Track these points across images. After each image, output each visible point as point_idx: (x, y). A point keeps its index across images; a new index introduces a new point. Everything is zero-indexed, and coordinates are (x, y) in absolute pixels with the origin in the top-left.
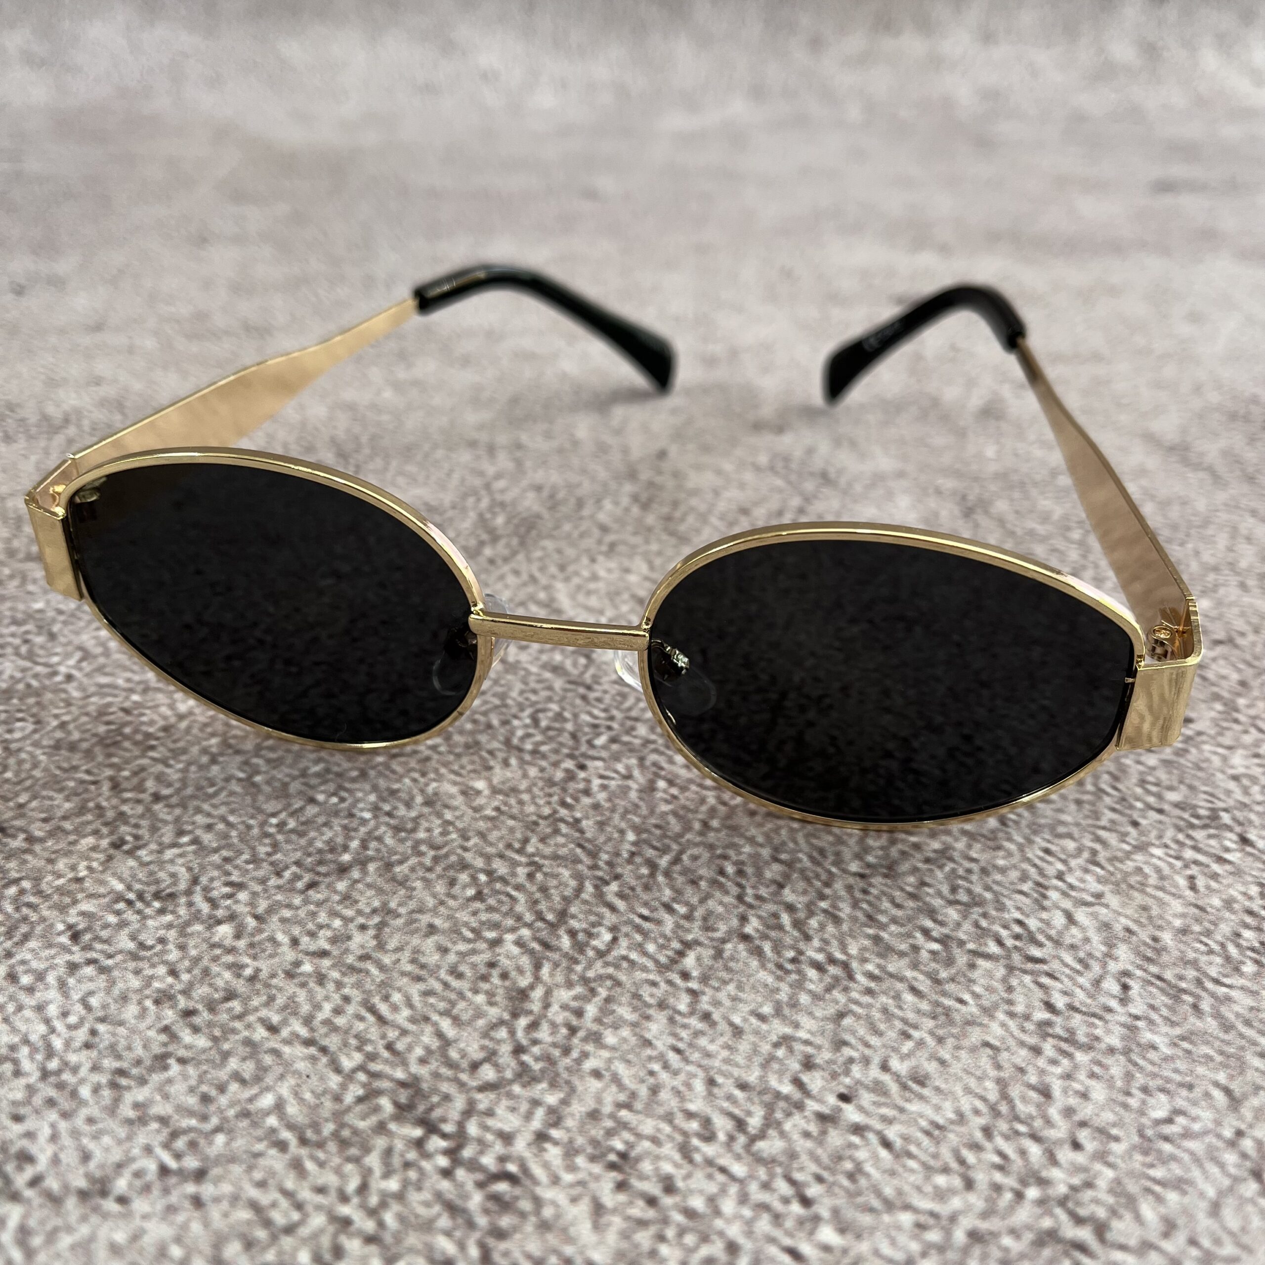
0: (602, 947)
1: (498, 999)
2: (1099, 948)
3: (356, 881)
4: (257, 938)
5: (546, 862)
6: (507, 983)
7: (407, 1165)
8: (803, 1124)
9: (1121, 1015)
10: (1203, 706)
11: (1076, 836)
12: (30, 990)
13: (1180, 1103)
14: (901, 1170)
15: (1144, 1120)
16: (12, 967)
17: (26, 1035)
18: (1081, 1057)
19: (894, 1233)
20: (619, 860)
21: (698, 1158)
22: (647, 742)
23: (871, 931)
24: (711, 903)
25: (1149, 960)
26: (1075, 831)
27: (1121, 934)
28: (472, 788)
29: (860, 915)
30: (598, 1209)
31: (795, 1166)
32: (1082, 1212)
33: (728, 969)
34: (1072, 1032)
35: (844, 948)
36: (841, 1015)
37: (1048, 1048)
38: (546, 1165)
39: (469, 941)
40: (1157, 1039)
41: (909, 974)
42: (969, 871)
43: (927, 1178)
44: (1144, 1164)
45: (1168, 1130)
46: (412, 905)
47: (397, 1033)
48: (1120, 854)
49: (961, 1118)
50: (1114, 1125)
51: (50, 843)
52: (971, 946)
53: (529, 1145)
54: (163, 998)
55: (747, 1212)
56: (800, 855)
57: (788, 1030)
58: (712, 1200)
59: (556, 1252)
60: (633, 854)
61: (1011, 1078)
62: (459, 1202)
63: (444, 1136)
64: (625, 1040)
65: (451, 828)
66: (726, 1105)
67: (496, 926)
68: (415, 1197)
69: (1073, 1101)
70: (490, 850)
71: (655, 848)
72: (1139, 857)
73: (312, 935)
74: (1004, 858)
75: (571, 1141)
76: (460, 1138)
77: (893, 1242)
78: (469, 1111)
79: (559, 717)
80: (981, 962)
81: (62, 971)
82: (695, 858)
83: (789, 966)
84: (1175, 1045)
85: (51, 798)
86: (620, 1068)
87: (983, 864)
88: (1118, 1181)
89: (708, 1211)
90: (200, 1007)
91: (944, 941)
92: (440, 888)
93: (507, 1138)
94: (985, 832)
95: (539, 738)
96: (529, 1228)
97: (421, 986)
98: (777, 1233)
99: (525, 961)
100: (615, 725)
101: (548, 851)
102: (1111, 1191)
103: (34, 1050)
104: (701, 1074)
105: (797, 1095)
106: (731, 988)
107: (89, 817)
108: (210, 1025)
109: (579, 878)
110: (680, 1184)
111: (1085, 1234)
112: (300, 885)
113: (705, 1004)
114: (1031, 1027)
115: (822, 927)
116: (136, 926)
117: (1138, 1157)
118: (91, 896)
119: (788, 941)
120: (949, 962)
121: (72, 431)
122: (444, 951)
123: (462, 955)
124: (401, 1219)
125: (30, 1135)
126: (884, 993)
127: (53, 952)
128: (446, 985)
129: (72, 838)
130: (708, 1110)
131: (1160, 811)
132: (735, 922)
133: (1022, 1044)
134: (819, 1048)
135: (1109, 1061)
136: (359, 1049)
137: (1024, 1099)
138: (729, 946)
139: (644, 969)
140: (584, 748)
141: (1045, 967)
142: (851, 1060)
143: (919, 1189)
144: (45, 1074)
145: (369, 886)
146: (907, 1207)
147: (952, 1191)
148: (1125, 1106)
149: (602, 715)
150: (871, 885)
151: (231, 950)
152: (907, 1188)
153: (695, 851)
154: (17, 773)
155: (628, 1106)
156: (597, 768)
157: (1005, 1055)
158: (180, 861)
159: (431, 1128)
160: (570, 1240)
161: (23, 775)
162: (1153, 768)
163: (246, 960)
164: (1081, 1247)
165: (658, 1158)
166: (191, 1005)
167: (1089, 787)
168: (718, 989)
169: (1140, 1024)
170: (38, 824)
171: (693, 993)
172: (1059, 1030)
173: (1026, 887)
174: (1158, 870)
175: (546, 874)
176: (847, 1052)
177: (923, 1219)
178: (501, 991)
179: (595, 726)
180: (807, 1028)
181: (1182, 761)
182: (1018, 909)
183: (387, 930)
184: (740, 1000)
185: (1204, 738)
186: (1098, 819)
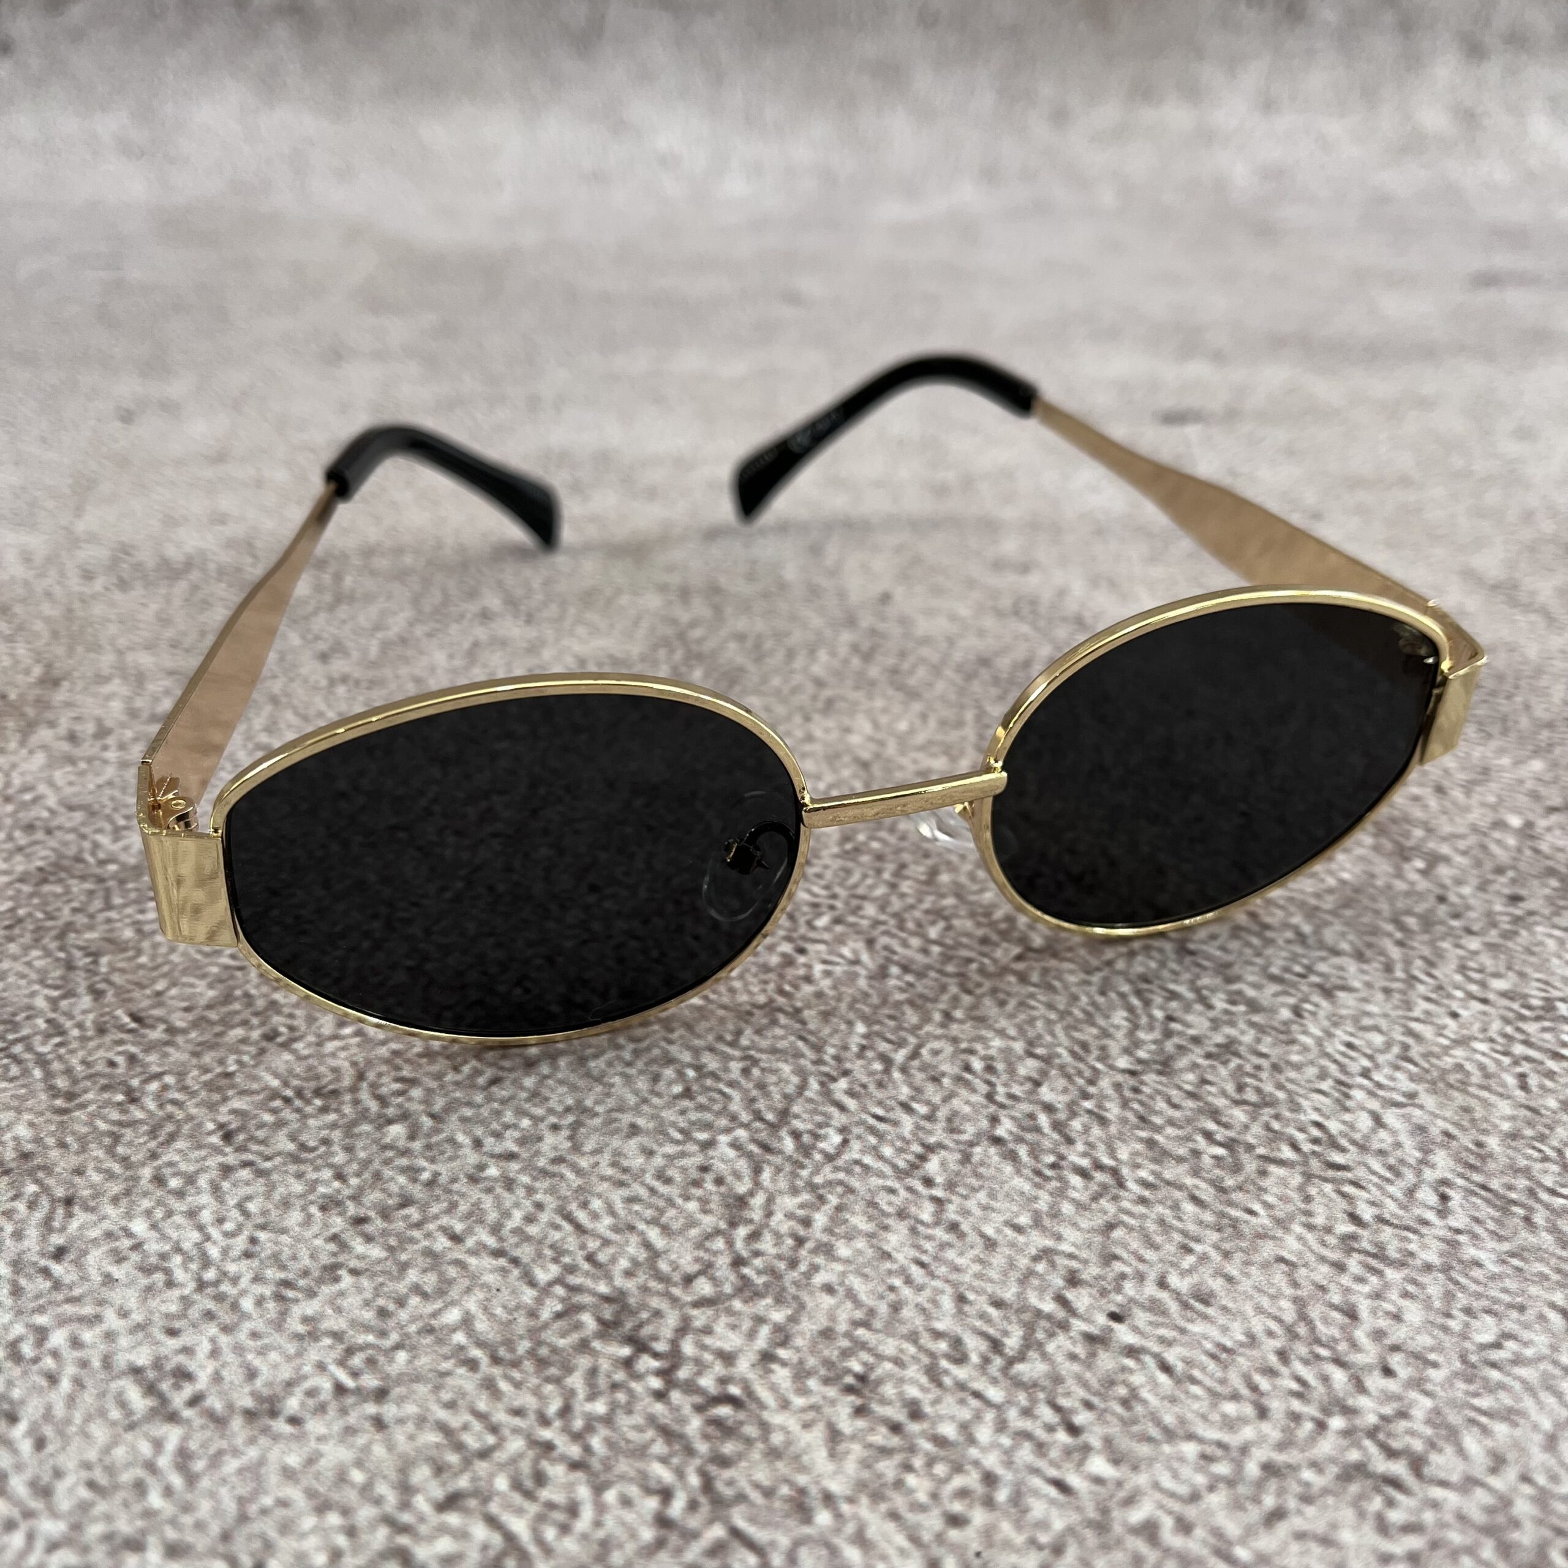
0: (831, 1150)
1: (713, 1206)
2: (1412, 1153)
3: (546, 1077)
4: (434, 1139)
5: (764, 1056)
6: (723, 1189)
7: (615, 1386)
8: (1068, 1345)
9: (1439, 1227)
10: (1536, 882)
11: (1385, 1027)
12: (180, 1194)
13: (1509, 1326)
14: (1183, 1396)
15: (1467, 1345)
16: (159, 1168)
17: (178, 1242)
18: (1392, 1275)
19: (1176, 1465)
20: (848, 1055)
21: (947, 1381)
22: (876, 923)
23: (1143, 1134)
24: (956, 1103)
25: (1472, 1167)
26: (1383, 1024)
27: (1439, 1139)
29: (1131, 1116)
30: (834, 1435)
31: (1060, 1390)
32: (1395, 1444)
33: (978, 1176)
34: (1381, 1247)
35: (1112, 1152)
36: (1110, 1227)
37: (1354, 1264)
38: (774, 1388)
39: (677, 1142)
40: (1482, 1256)
41: (1189, 1181)
42: (1258, 1068)
43: (1214, 1405)
44: (1467, 1393)
45: (1495, 1355)
46: (611, 1103)
47: (598, 1243)
48: (1436, 1049)
49: (1252, 1340)
50: (1432, 1350)
51: (193, 1035)
52: (1261, 1151)
53: (753, 1366)
54: (330, 1204)
55: (1006, 1441)
56: (1060, 1050)
57: (1049, 1243)
58: (965, 1428)
59: (787, 1481)
60: (863, 1048)
61: (1311, 1297)
62: (676, 1427)
63: (656, 1355)
64: (860, 1252)
66: (978, 1324)
67: (708, 1126)
68: (624, 1421)
69: (1383, 1323)
70: (698, 1042)
71: (889, 1041)
72: (1459, 1053)
73: (498, 1135)
74: (1298, 1053)
75: (801, 1362)
76: (674, 1357)
77: (1175, 1475)
78: (684, 1328)
80: (1273, 1169)
81: (214, 1174)
82: (936, 1053)
83: (1049, 1173)
84: (1504, 1262)
85: (192, 986)
86: (856, 1283)
87: (1274, 1060)
88: (1437, 1411)
89: (961, 1439)
90: (372, 1214)
91: (1230, 1145)
92: (642, 1084)
93: (728, 1358)
94: (1276, 1024)
96: (756, 1455)
97: (624, 1192)
98: (1041, 1464)
99: (742, 1165)
100: (839, 904)
101: (764, 1043)
102: (1428, 1422)
103: (188, 1259)
104: (949, 1290)
105: (1061, 1314)
106: (982, 1196)
107: (237, 1006)
108: (384, 1233)
109: (801, 1073)
110: (928, 1409)
111: (1399, 1468)
112: (481, 1081)
113: (951, 1213)
114: (1332, 1240)
115: (1086, 1130)
116: (295, 1126)
117: (1461, 1385)
118: (243, 1093)
119: (1047, 1144)
120: (1236, 1168)
121: (195, 576)
122: (649, 1153)
123: (670, 1158)
124: (609, 1443)
125: (187, 1351)
126: (1160, 1202)
127: (203, 1153)
128: (652, 1191)
129: (218, 1029)
130: (958, 1330)
131: (1485, 1001)
132: (984, 1124)
133: (1323, 1259)
134: (1085, 1262)
135: (1425, 1279)
136: (555, 1260)
137: (1326, 1321)
138: (978, 1150)
139: (881, 1175)
140: (803, 930)
141: (1349, 1175)
142: (1123, 1276)
143: (1204, 1417)
144: (201, 1285)
145: (561, 1082)
146: (1191, 1437)
147: (1243, 1420)
148: (1445, 1329)
149: (823, 892)
150: (1142, 1083)
151: (405, 1153)
152: (1190, 1416)
153: (936, 1045)
154: (153, 957)
155: (866, 1324)
156: (819, 952)
157: (1303, 1271)
158: (343, 1054)
159: (641, 1347)
160: (803, 1469)
161: (160, 960)
162: (1475, 953)
163: (423, 1163)
164: (1395, 1483)
165: (901, 1381)
166: (362, 1212)
167: (1399, 974)
168: (965, 1197)
169: (1462, 1238)
170: (180, 1014)
171: (937, 1201)
172: (1365, 1245)
173: (1325, 1086)
174: (1482, 1067)
175: (763, 1070)
176: (1118, 1266)
177: (1209, 1450)
178: (716, 1198)
179: (815, 906)
180: (1071, 1239)
181: (1510, 944)
182: (1317, 1110)
183: (583, 1130)
184: (993, 1210)
185: (1537, 918)
186: (1410, 1009)
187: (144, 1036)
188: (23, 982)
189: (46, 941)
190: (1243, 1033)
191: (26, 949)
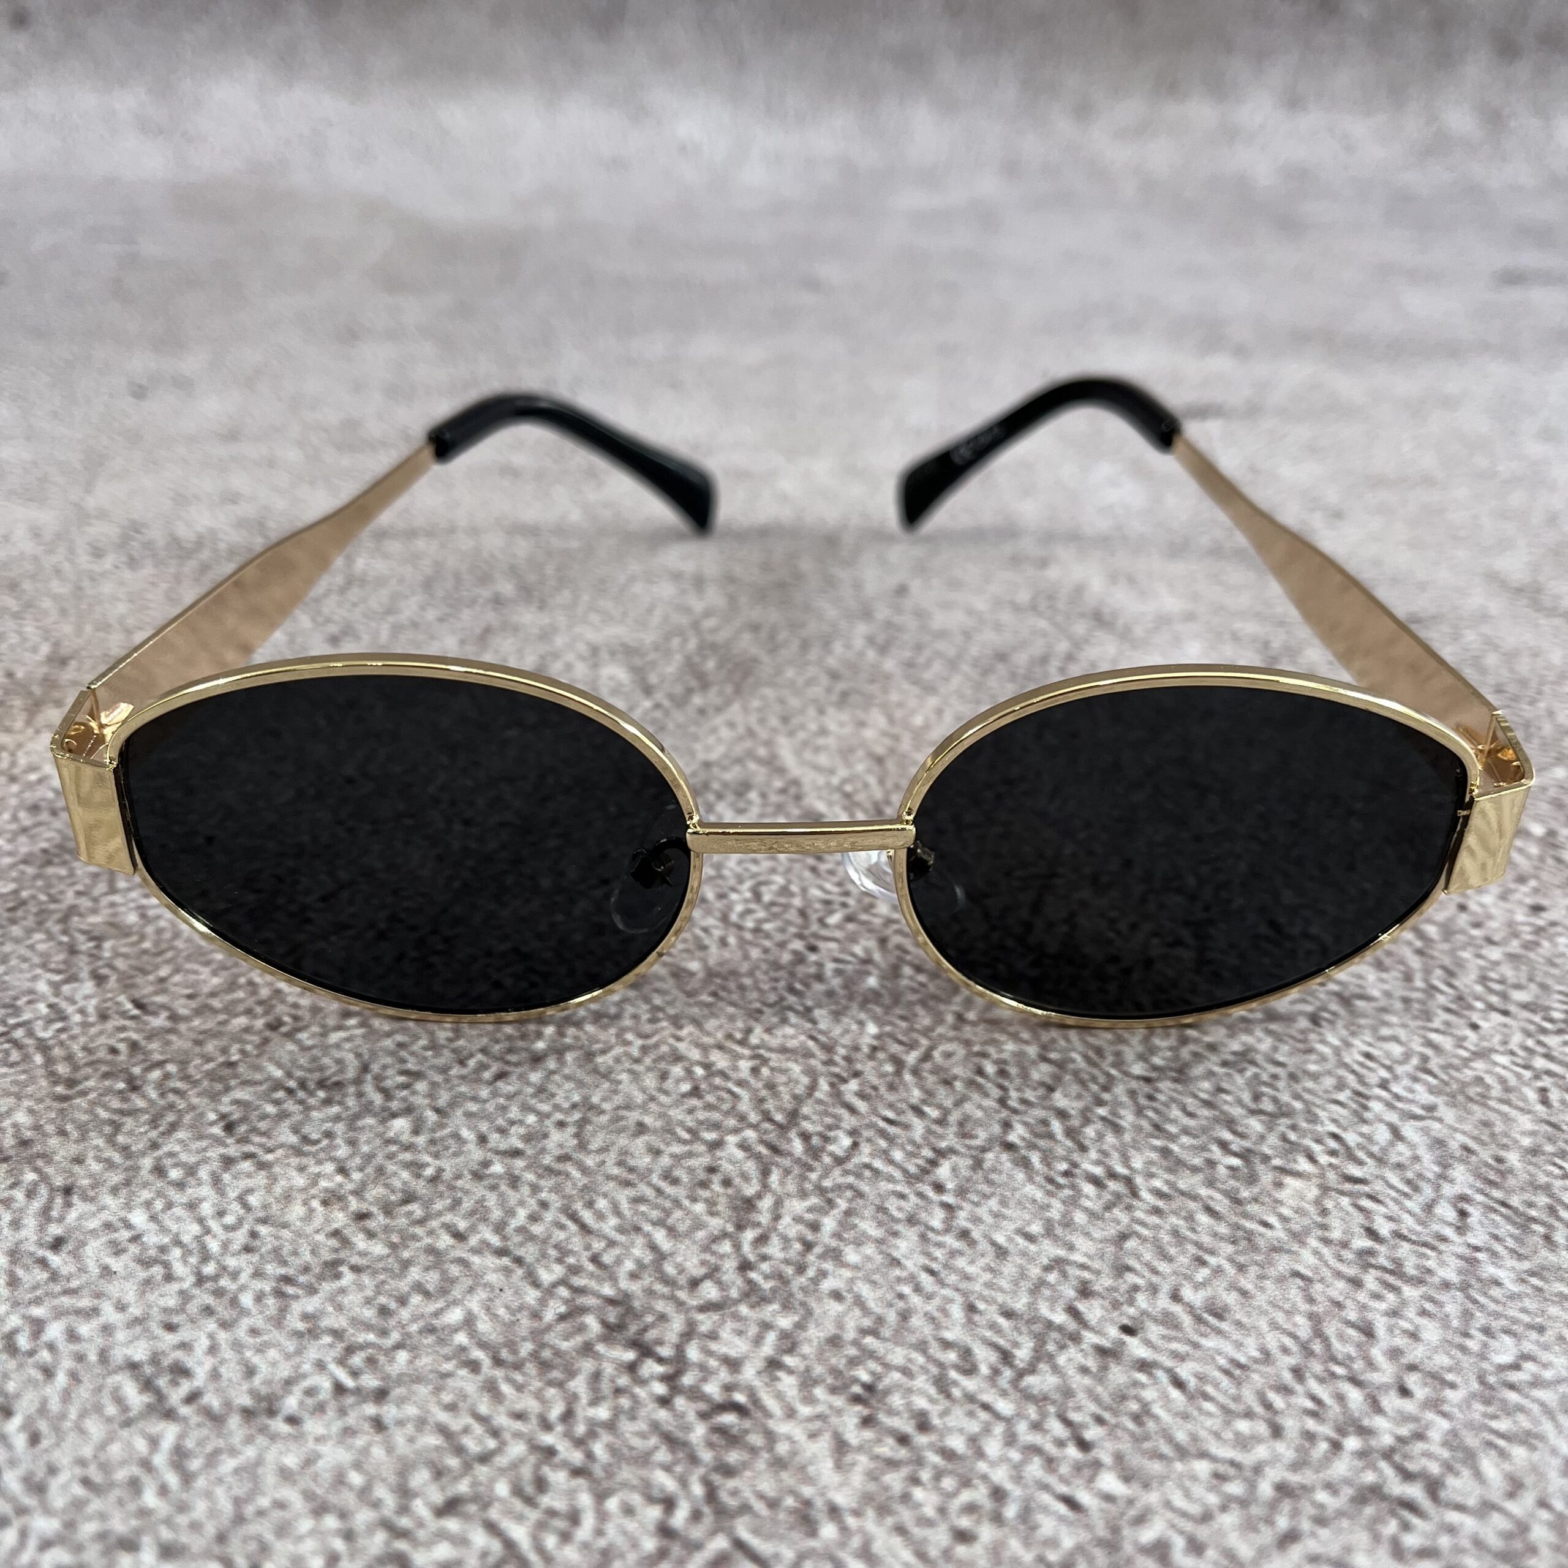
0: (840, 1153)
1: (720, 1208)
2: (1431, 1168)
3: (553, 1072)
4: (438, 1134)
5: (773, 1056)
6: (730, 1191)
7: (618, 1391)
8: (1079, 1358)
9: (1457, 1244)
10: (1558, 892)
11: (1403, 1038)
12: (180, 1185)
13: (1528, 1347)
14: (1195, 1413)
15: (1485, 1365)
16: (159, 1159)
17: (177, 1235)
18: (1410, 1292)
19: (1188, 1483)
20: (859, 1056)
21: (956, 1392)
22: (889, 921)
23: (1158, 1143)
24: (968, 1107)
25: (1491, 1183)
26: (1402, 1034)
27: (1458, 1154)
28: (685, 970)
29: (1145, 1124)
30: (841, 1446)
31: (1071, 1404)
32: (1411, 1466)
33: (990, 1182)
34: (1398, 1263)
35: (1126, 1160)
36: (1123, 1237)
37: (1370, 1280)
38: (779, 1396)
39: (685, 1142)
40: (1502, 1274)
41: (1204, 1192)
42: (1275, 1077)
43: (1227, 1423)
44: (1485, 1415)
45: (1514, 1377)
46: (618, 1100)
47: (603, 1244)
48: (1456, 1061)
49: (1267, 1357)
50: (1450, 1370)
51: (196, 1022)
52: (1277, 1162)
53: (759, 1373)
54: (331, 1199)
55: (1015, 1455)
56: (1074, 1055)
57: (1061, 1252)
58: (973, 1441)
59: (792, 1492)
60: (874, 1049)
61: (1327, 1313)
62: (680, 1435)
63: (660, 1360)
64: (868, 1259)
65: (661, 1015)
66: (988, 1334)
67: (716, 1126)
68: (627, 1427)
69: (1400, 1341)
70: (706, 1040)
71: (901, 1043)
72: (1479, 1065)
73: (502, 1131)
74: (1316, 1062)
75: (808, 1370)
76: (679, 1363)
77: (1187, 1494)
78: (689, 1333)
79: (785, 891)
80: (1288, 1180)
81: (216, 1165)
82: (948, 1055)
83: (1061, 1180)
84: (1523, 1281)
85: (196, 972)
86: (864, 1290)
87: (1291, 1069)
88: (1454, 1433)
89: (970, 1453)
90: (374, 1209)
91: (1245, 1155)
92: (650, 1081)
93: (733, 1364)
94: (1293, 1033)
95: (761, 914)
96: (761, 1464)
97: (630, 1192)
98: (1051, 1480)
99: (751, 1167)
100: (851, 902)
101: (774, 1042)
102: (1445, 1444)
103: (187, 1252)
104: (959, 1299)
105: (1072, 1325)
106: (993, 1203)
107: (241, 994)
108: (387, 1229)
109: (811, 1073)
110: (936, 1421)
111: (1415, 1492)
112: (487, 1075)
113: (962, 1219)
114: (1348, 1255)
115: (1100, 1137)
116: (299, 1117)
117: (1479, 1407)
118: (246, 1083)
119: (1060, 1151)
120: (1252, 1179)
121: (205, 555)
122: (657, 1153)
123: (678, 1158)
124: (612, 1449)
125: (185, 1346)
126: (1175, 1213)
127: (204, 1143)
128: (659, 1191)
129: (222, 1017)
130: (968, 1340)
131: (1506, 1013)
132: (997, 1129)
133: (1339, 1275)
134: (1098, 1273)
135: (1443, 1297)
136: (560, 1261)
137: (1341, 1337)
138: (990, 1156)
139: (890, 1179)
140: (814, 927)
141: (1366, 1189)
142: (1136, 1288)
143: (1217, 1435)
144: (201, 1279)
145: (568, 1078)
146: (1204, 1455)
147: (1256, 1439)
148: (1463, 1349)
149: (836, 889)
150: (1157, 1090)
151: (409, 1147)
152: (1203, 1434)
153: (948, 1047)
154: (157, 943)
155: (874, 1332)
156: (830, 950)
157: (1318, 1287)
158: (347, 1046)
159: (646, 1351)
160: (810, 1480)
161: (164, 946)
162: (1497, 963)
163: (427, 1159)
164: (1411, 1506)
165: (910, 1391)
166: (364, 1207)
167: (1419, 983)
168: (977, 1204)
169: (1480, 1256)
170: (183, 1001)
171: (947, 1206)
172: (1382, 1261)
173: (1342, 1096)
174: (1503, 1081)
175: (772, 1069)
176: (1131, 1278)
177: (1222, 1469)
178: (723, 1201)
179: (827, 902)
180: (1084, 1249)
181: (1532, 955)
182: (1334, 1121)
183: (589, 1128)
184: (1004, 1217)
185: (1559, 929)
186: (1429, 1020)
187: (146, 1023)
188: (25, 966)
189: (49, 924)
190: (1260, 1040)
191: (29, 932)
